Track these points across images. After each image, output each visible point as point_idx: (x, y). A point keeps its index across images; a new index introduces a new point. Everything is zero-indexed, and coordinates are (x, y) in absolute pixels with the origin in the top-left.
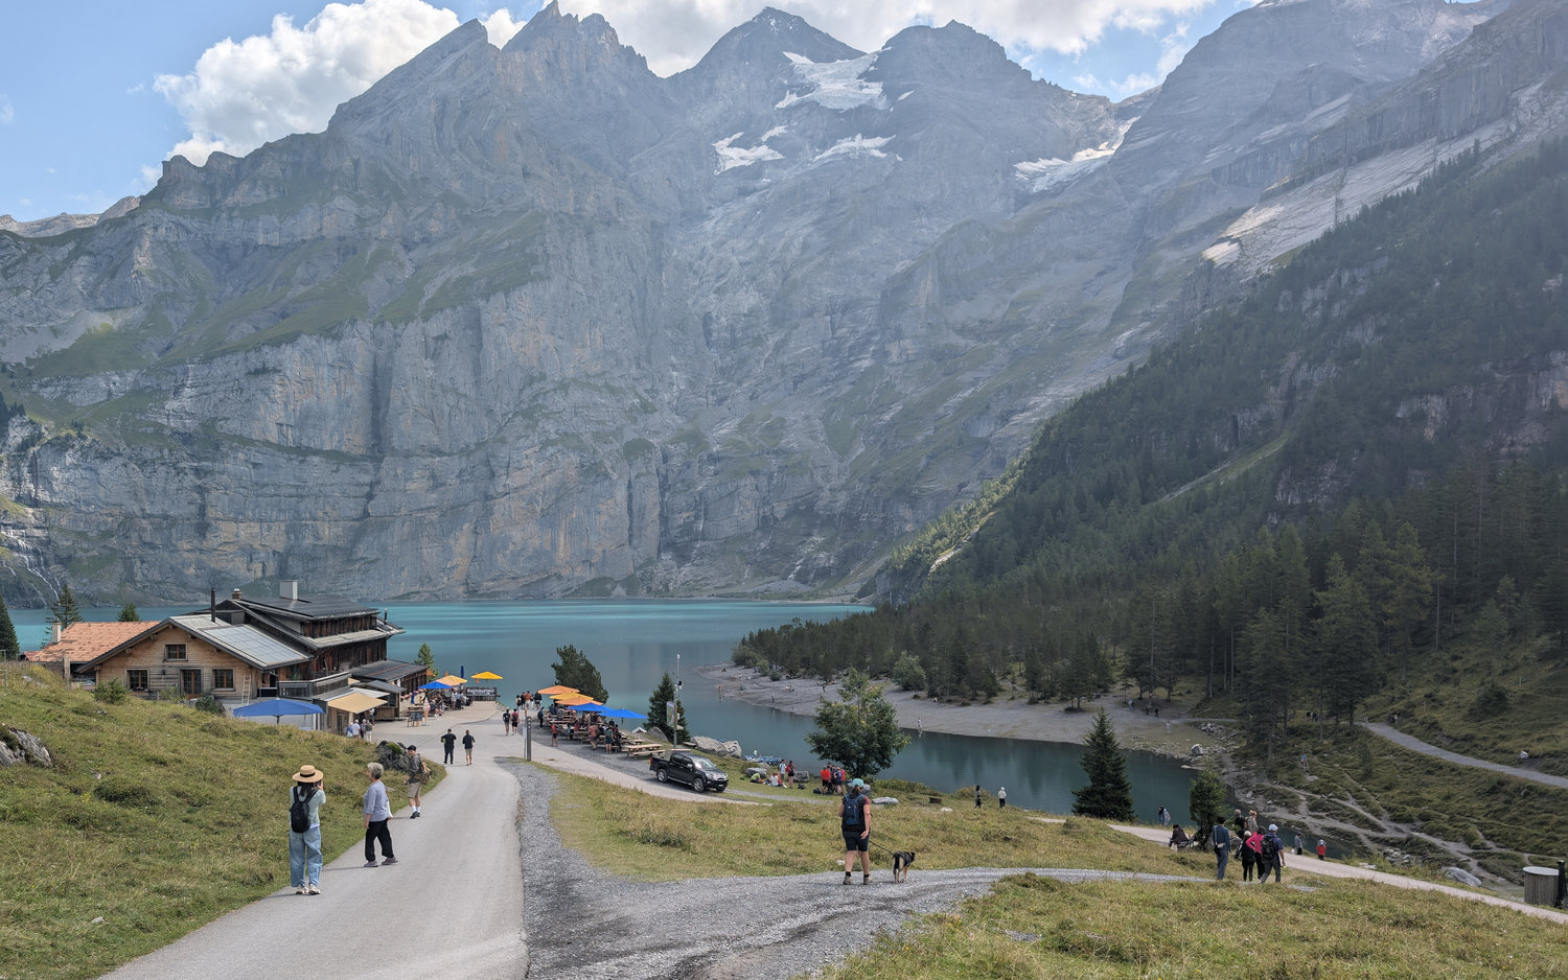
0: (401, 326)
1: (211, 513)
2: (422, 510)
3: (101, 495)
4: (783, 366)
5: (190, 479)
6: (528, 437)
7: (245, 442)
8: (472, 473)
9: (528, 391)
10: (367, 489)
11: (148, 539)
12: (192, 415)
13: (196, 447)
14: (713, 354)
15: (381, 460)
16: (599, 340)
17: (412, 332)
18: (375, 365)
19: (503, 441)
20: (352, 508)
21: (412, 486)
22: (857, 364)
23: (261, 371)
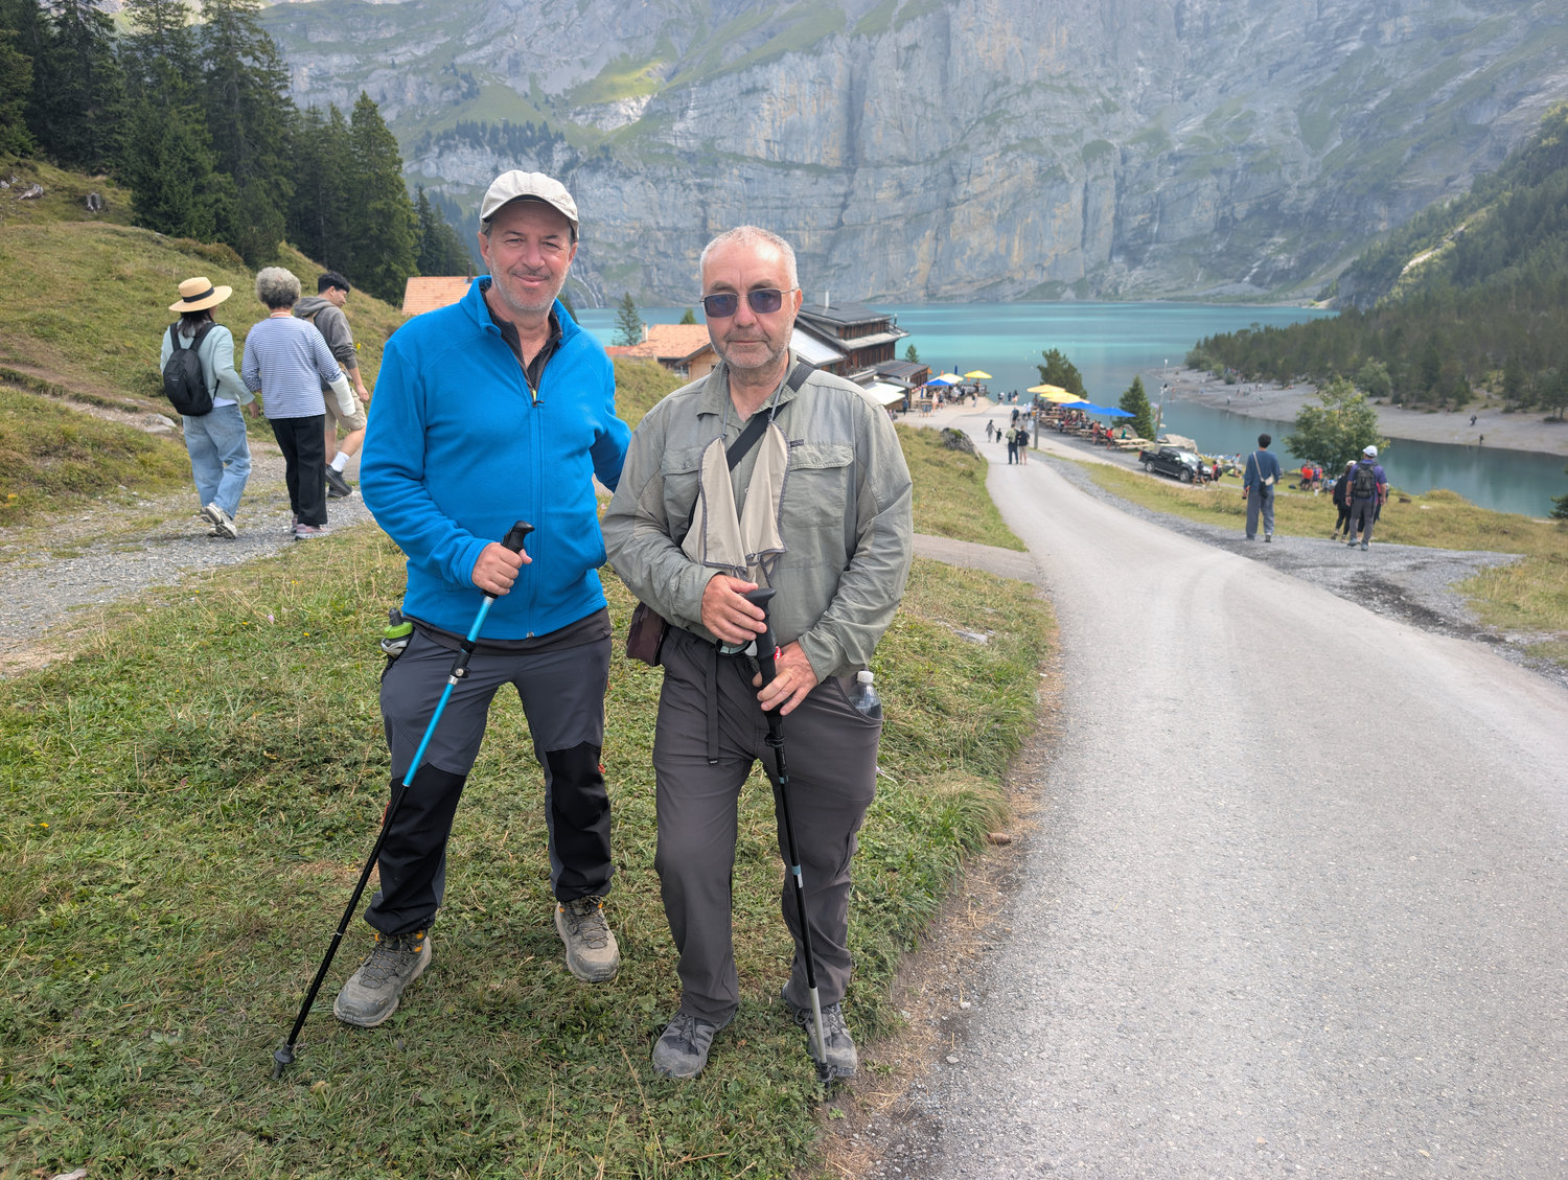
0: (875, 38)
1: (712, 224)
2: (889, 218)
3: (625, 210)
4: (1259, 55)
5: (695, 195)
6: (989, 143)
7: (739, 158)
8: (935, 181)
9: (992, 97)
10: (841, 199)
11: (662, 249)
12: (695, 135)
13: (698, 165)
14: (1184, 46)
15: (855, 171)
16: (1065, 39)
17: (886, 44)
18: (851, 80)
19: (966, 148)
20: (828, 218)
21: (881, 196)
22: (1343, 48)
23: (752, 91)
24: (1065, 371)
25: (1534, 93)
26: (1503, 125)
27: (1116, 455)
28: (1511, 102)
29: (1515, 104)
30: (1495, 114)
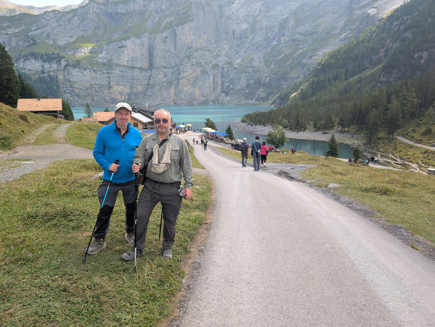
0: (156, 34)
1: (111, 83)
2: (162, 82)
3: (85, 79)
4: (253, 44)
5: (106, 75)
6: (188, 63)
7: (119, 65)
8: (174, 73)
9: (188, 51)
10: (149, 77)
11: (97, 90)
12: (105, 58)
13: (107, 67)
14: (235, 41)
15: (152, 69)
16: (206, 38)
17: (159, 36)
18: (150, 45)
19: (182, 64)
20: (145, 82)
21: (160, 76)
22: (272, 43)
23: (122, 47)
24: (211, 124)
25: (315, 56)
26: (309, 63)
27: (225, 145)
28: (310, 58)
29: (311, 58)
30: (307, 61)
